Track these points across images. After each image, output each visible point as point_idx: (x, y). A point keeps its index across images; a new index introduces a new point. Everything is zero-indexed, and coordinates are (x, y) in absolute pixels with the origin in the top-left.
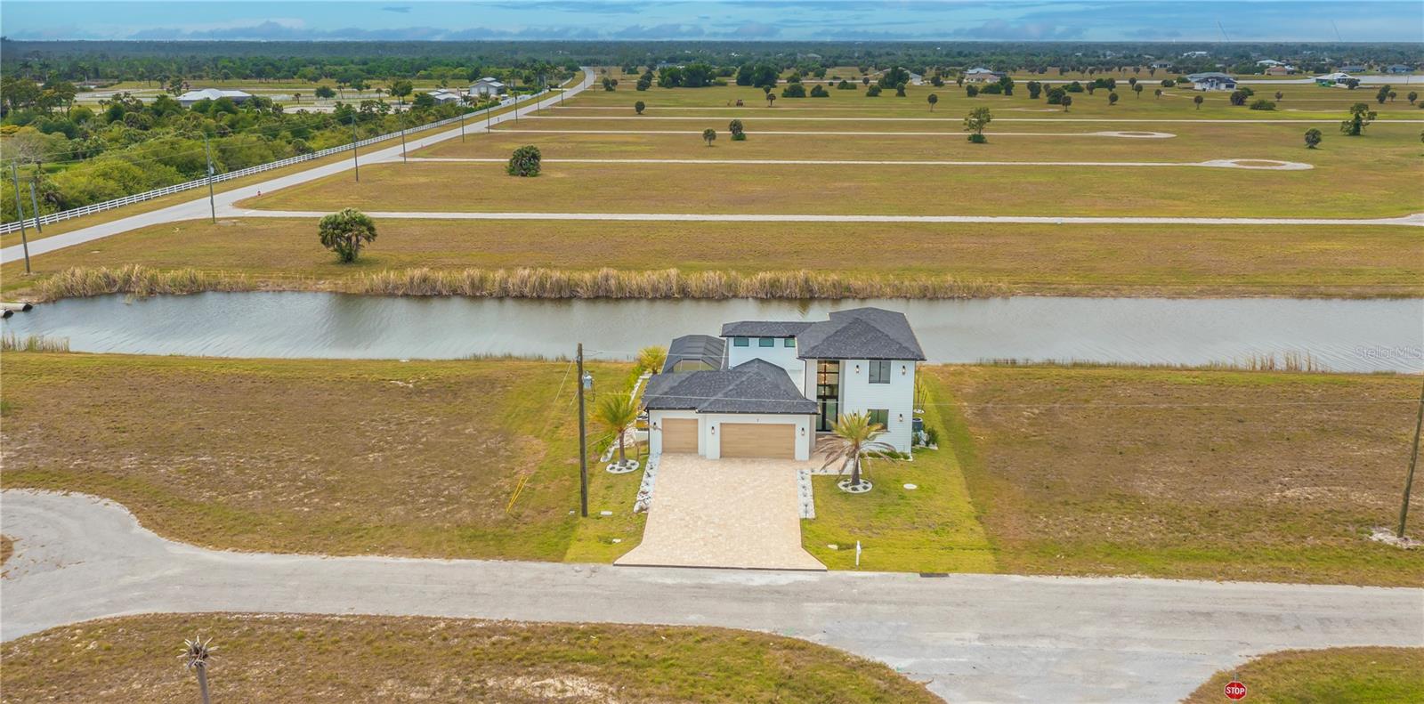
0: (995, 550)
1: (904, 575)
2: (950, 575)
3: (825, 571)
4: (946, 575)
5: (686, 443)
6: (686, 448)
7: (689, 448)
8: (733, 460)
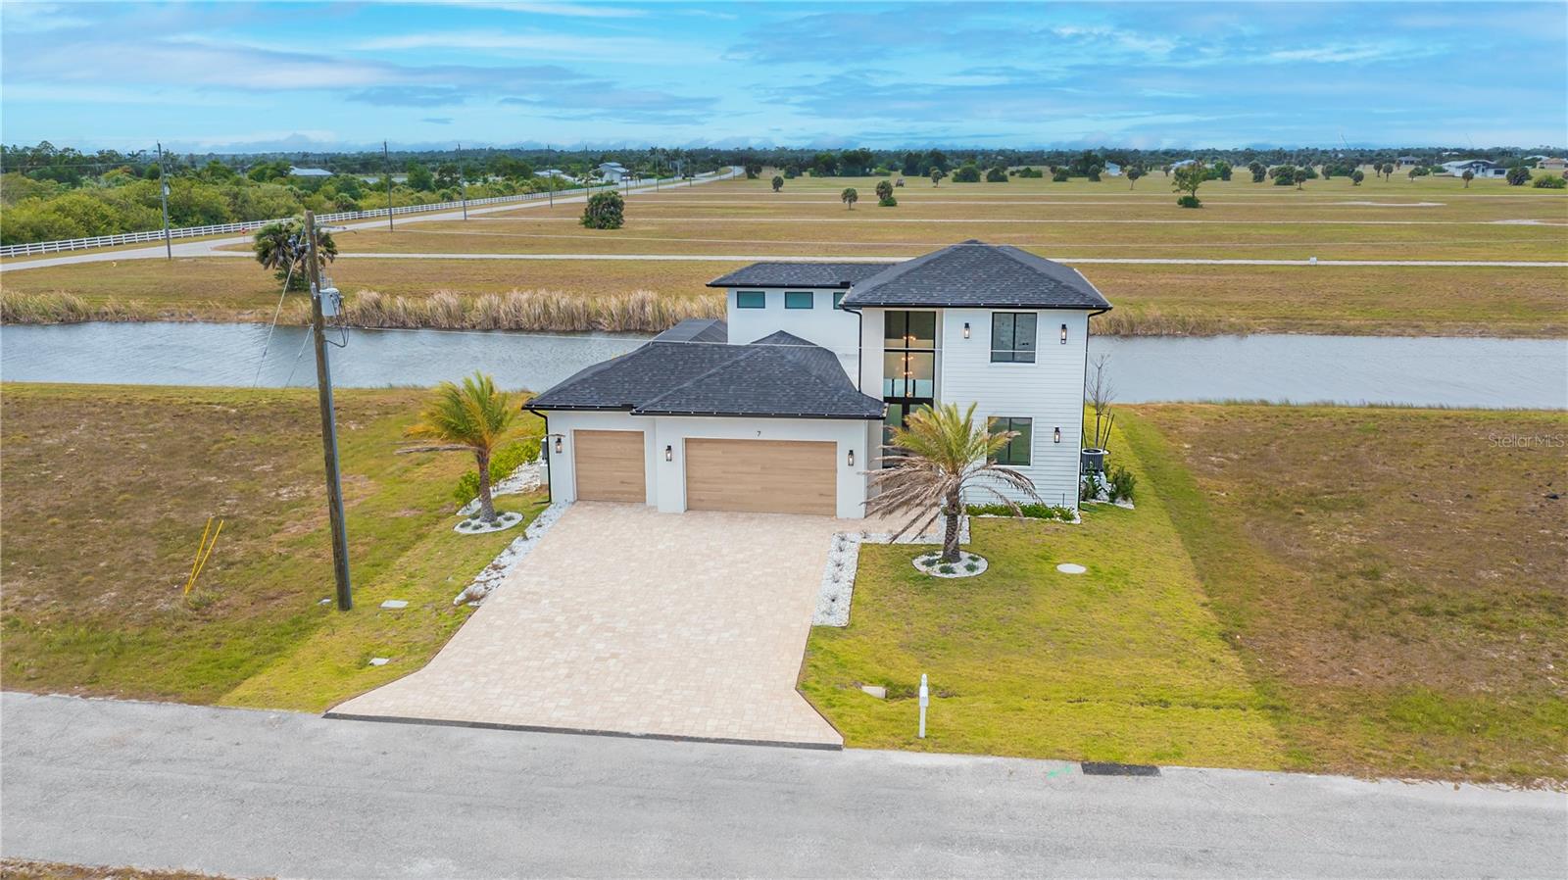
0: (1276, 711)
1: (1041, 766)
2: (1162, 770)
3: (837, 748)
4: (1149, 770)
5: (622, 482)
6: (623, 493)
7: (630, 493)
8: (711, 514)
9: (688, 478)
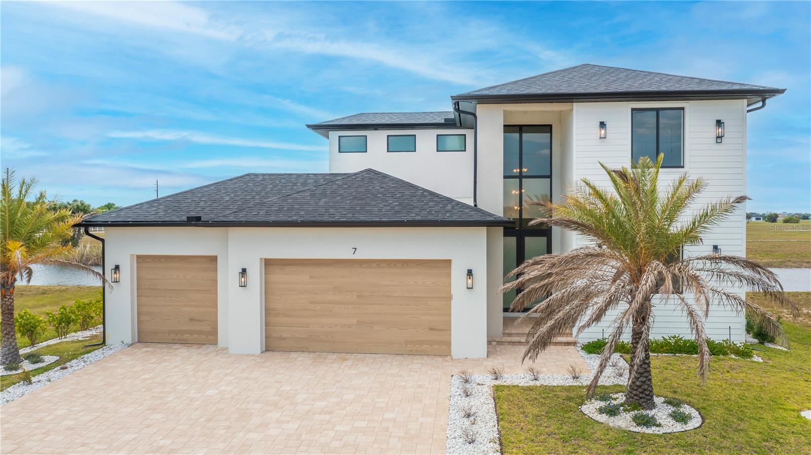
5: (192, 320)
6: (191, 332)
7: (200, 333)
8: (293, 355)
9: (268, 312)
